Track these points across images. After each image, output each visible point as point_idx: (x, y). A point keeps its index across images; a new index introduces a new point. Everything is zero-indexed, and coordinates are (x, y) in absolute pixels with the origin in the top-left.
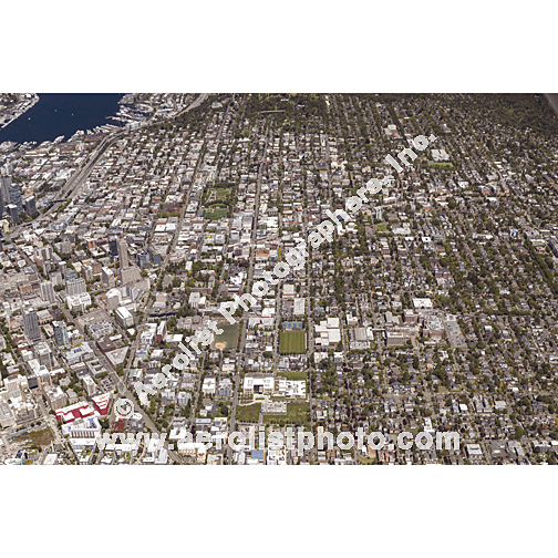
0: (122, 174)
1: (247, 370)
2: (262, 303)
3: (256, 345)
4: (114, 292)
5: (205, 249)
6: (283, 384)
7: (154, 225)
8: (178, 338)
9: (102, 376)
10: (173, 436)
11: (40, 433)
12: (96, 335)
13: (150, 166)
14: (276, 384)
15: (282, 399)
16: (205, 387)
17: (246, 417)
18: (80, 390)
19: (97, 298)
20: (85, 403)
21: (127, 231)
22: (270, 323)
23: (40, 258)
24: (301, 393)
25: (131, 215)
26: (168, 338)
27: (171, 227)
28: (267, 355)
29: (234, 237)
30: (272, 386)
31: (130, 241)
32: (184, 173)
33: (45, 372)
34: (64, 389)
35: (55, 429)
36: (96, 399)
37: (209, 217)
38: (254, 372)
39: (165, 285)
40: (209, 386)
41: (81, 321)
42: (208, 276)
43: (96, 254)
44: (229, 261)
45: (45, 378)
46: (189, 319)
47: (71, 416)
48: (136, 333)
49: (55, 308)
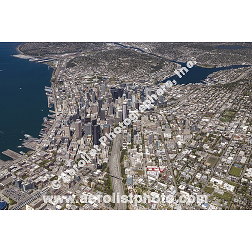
0: (198, 99)
1: (214, 175)
2: (229, 155)
3: (221, 168)
4: (179, 136)
5: (216, 130)
6: (226, 185)
7: (202, 118)
8: (194, 157)
9: (165, 161)
10: (180, 187)
11: (141, 171)
12: (168, 148)
13: (208, 99)
14: (223, 184)
15: (223, 189)
16: (197, 175)
17: (208, 191)
18: (157, 163)
19: (173, 137)
20: (156, 167)
21: (192, 118)
22: (230, 162)
23: (161, 119)
24: (232, 190)
25: (195, 113)
26: (191, 156)
27: (207, 120)
28: (224, 173)
29: (228, 129)
30: (221, 184)
31: (191, 121)
32: (219, 104)
33: (149, 154)
34: (153, 161)
35: (145, 172)
36: (160, 167)
37: (222, 120)
38: (217, 177)
39: (197, 139)
41: (166, 142)
42: (213, 140)
43: (179, 123)
44: (223, 137)
45: (148, 156)
46: (201, 152)
47: (151, 169)
48: (181, 151)
49: (160, 136)
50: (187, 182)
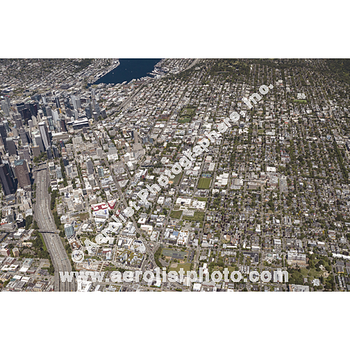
0: (146, 100)
1: (180, 195)
2: (195, 164)
3: (187, 183)
4: (128, 154)
5: (175, 137)
6: (195, 202)
7: (155, 125)
8: (152, 177)
9: (115, 192)
10: (139, 221)
11: (84, 214)
12: (116, 173)
13: (160, 97)
14: (192, 202)
15: (193, 209)
16: (159, 200)
17: (175, 216)
18: (104, 198)
19: (121, 157)
20: (104, 203)
21: (143, 126)
22: (196, 173)
23: (101, 137)
24: (202, 207)
25: (146, 119)
26: (147, 177)
27: (162, 126)
28: (191, 189)
29: (190, 132)
30: (189, 203)
31: (142, 131)
32: (174, 101)
33: (91, 188)
34: (98, 196)
35: (90, 213)
36: (109, 202)
37: (180, 122)
38: (183, 196)
39: (152, 153)
40: (161, 200)
41: (112, 166)
42: (173, 149)
43: (125, 136)
44: (184, 143)
45: (90, 191)
46: (159, 169)
47: (97, 208)
48: (134, 174)
49: (103, 160)
50: (148, 212)
